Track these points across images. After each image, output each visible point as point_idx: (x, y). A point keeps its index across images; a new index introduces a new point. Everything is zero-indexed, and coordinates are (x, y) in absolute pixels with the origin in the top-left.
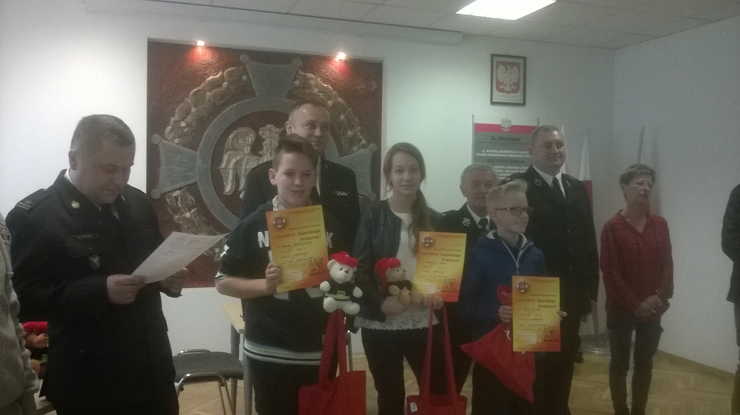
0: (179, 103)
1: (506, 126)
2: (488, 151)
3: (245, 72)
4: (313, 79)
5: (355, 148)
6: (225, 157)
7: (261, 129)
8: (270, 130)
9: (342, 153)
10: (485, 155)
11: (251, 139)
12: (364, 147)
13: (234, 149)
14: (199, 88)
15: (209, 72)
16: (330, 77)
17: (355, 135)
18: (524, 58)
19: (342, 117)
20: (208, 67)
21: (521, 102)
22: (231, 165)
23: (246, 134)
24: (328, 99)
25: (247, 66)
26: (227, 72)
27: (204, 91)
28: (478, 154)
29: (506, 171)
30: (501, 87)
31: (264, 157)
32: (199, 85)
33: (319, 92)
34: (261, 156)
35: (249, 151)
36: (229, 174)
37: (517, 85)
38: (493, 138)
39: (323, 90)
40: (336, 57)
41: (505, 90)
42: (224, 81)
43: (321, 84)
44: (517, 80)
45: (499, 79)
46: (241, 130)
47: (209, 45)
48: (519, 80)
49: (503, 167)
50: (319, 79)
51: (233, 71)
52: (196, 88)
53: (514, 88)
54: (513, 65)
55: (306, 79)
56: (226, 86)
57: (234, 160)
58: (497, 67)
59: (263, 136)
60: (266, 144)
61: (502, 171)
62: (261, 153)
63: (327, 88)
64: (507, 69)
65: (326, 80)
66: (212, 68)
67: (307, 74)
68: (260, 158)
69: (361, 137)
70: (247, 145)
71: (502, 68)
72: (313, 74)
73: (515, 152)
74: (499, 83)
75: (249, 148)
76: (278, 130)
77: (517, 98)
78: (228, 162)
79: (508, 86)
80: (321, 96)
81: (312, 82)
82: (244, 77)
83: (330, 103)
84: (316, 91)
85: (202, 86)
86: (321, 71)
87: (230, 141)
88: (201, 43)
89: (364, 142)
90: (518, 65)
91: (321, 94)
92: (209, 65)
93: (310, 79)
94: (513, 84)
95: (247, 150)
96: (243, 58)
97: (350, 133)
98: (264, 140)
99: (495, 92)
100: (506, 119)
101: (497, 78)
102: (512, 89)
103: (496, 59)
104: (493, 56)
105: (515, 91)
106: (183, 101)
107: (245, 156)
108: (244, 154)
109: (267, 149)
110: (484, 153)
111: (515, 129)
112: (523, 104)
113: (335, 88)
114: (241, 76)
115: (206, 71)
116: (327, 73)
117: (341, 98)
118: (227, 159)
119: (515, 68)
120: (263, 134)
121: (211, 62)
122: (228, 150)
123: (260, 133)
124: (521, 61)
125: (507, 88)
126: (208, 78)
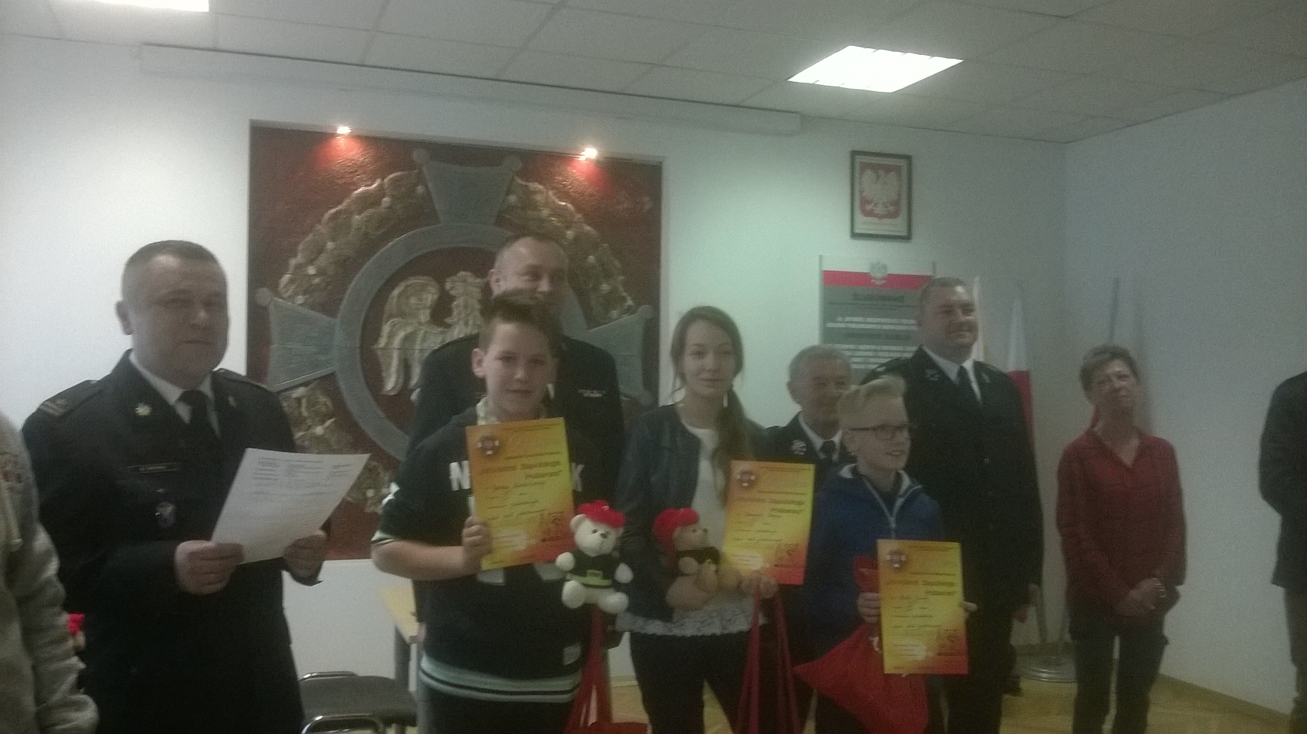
0: (305, 234)
1: (879, 275)
2: (848, 319)
3: (421, 180)
4: (540, 192)
5: (614, 313)
6: (386, 329)
7: (448, 280)
8: (464, 281)
9: (592, 321)
10: (843, 325)
11: (430, 296)
12: (630, 311)
13: (402, 314)
14: (340, 207)
15: (358, 179)
16: (570, 189)
17: (614, 291)
18: (908, 158)
19: (591, 259)
20: (356, 171)
21: (904, 233)
22: (397, 342)
23: (423, 288)
24: (568, 228)
25: (424, 169)
26: (391, 179)
27: (348, 212)
28: (830, 325)
29: (880, 354)
30: (869, 207)
31: (455, 328)
32: (339, 203)
33: (551, 215)
34: (448, 326)
35: (428, 319)
36: (391, 357)
37: (896, 203)
38: (856, 296)
39: (558, 212)
40: (581, 155)
41: (877, 212)
42: (384, 196)
43: (554, 202)
44: (896, 196)
45: (864, 194)
46: (412, 281)
47: (360, 133)
48: (899, 195)
49: (873, 347)
50: (551, 193)
51: (400, 178)
52: (334, 207)
53: (892, 208)
54: (888, 169)
55: (528, 193)
56: (387, 205)
57: (401, 334)
58: (861, 174)
59: (453, 293)
60: (458, 306)
61: (871, 354)
62: (448, 320)
63: (564, 208)
64: (878, 177)
65: (563, 194)
66: (364, 173)
67: (530, 184)
68: (446, 330)
69: (624, 294)
70: (424, 308)
71: (869, 175)
72: (540, 183)
73: (895, 321)
74: (865, 202)
75: (428, 312)
76: (478, 280)
77: (897, 226)
78: (391, 336)
79: (880, 205)
80: (554, 222)
81: (539, 198)
82: (420, 189)
83: (570, 234)
84: (545, 212)
85: (346, 202)
86: (555, 179)
87: (395, 300)
88: (343, 130)
89: (630, 302)
90: (897, 169)
91: (555, 219)
92: (356, 169)
93: (535, 192)
94: (890, 203)
95: (424, 316)
96: (418, 156)
97: (605, 287)
98: (453, 298)
99: (860, 218)
100: (878, 264)
101: (861, 192)
102: (889, 211)
103: (859, 159)
104: (854, 154)
105: (894, 215)
106: (311, 231)
107: (422, 327)
108: (420, 323)
109: (459, 314)
110: (841, 322)
111: (895, 280)
112: (907, 238)
113: (579, 209)
114: (414, 187)
115: (353, 177)
116: (564, 183)
117: (589, 225)
118: (388, 333)
119: (892, 174)
120: (452, 288)
121: (362, 162)
122: (391, 316)
123: (448, 286)
124: (902, 163)
125: (879, 210)
126: (356, 190)
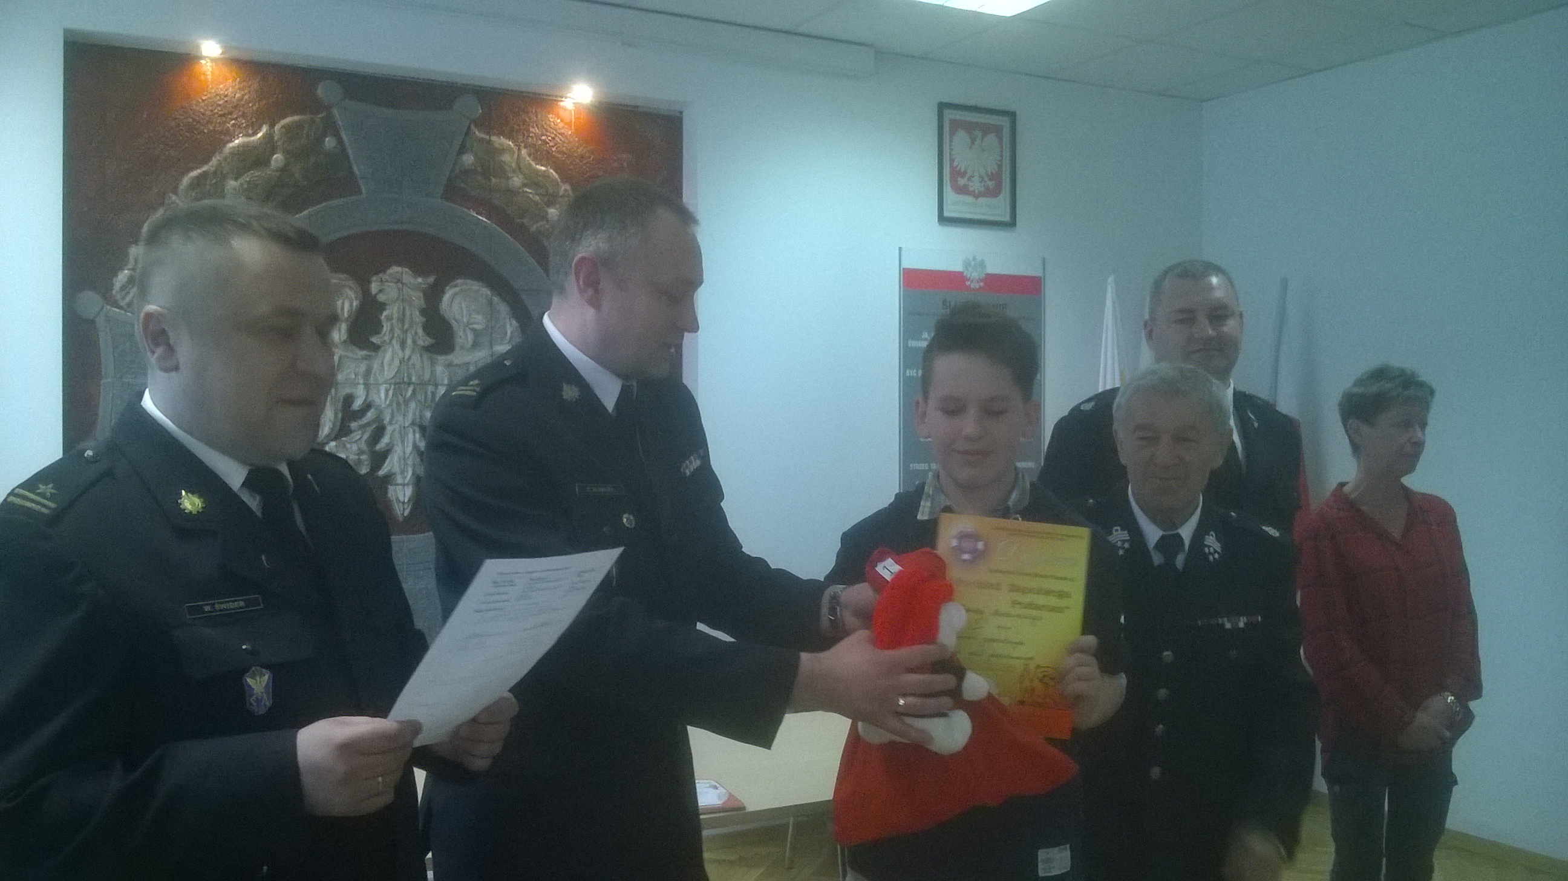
1: (975, 275)
3: (331, 127)
4: (510, 150)
7: (374, 278)
8: (399, 281)
11: (348, 303)
14: (205, 168)
15: (234, 125)
16: (553, 146)
18: (1012, 115)
20: (231, 113)
21: (1007, 218)
24: (550, 204)
25: (335, 112)
26: (285, 126)
27: (220, 175)
28: (912, 344)
30: (962, 181)
31: (385, 351)
32: (206, 160)
33: (525, 185)
34: (376, 348)
35: (344, 337)
37: (996, 177)
39: (535, 181)
40: (566, 98)
41: (971, 189)
42: (274, 151)
43: (530, 165)
44: (996, 167)
45: (956, 164)
47: (234, 54)
48: (1000, 167)
50: (524, 152)
51: (299, 125)
52: (197, 168)
53: (991, 184)
54: (986, 129)
55: (494, 152)
56: (281, 165)
58: (953, 133)
59: (381, 298)
60: (389, 319)
63: (545, 175)
64: (973, 141)
65: (542, 154)
66: (244, 115)
67: (494, 138)
68: (373, 354)
70: (340, 320)
71: (961, 136)
72: (509, 137)
74: (956, 173)
75: (344, 327)
76: (420, 280)
77: (998, 208)
79: (976, 179)
80: (531, 196)
81: (506, 158)
82: (329, 142)
84: (517, 181)
85: (214, 161)
86: (529, 132)
88: (210, 49)
90: (998, 130)
91: (530, 191)
92: (230, 110)
93: (503, 150)
94: (987, 175)
95: (339, 333)
96: (322, 91)
99: (950, 195)
100: (974, 259)
101: (952, 160)
102: (987, 188)
103: (949, 114)
104: (942, 107)
105: (993, 193)
109: (392, 330)
111: (995, 282)
112: (1012, 224)
113: (565, 177)
114: (320, 140)
115: (225, 122)
116: (543, 138)
119: (991, 138)
121: (241, 99)
124: (1004, 122)
125: (976, 185)
126: (231, 141)
